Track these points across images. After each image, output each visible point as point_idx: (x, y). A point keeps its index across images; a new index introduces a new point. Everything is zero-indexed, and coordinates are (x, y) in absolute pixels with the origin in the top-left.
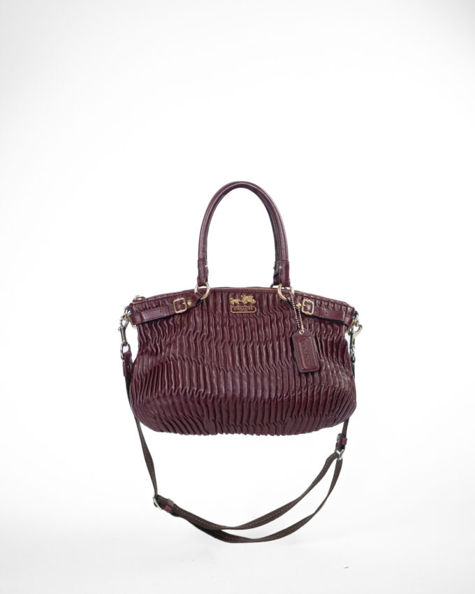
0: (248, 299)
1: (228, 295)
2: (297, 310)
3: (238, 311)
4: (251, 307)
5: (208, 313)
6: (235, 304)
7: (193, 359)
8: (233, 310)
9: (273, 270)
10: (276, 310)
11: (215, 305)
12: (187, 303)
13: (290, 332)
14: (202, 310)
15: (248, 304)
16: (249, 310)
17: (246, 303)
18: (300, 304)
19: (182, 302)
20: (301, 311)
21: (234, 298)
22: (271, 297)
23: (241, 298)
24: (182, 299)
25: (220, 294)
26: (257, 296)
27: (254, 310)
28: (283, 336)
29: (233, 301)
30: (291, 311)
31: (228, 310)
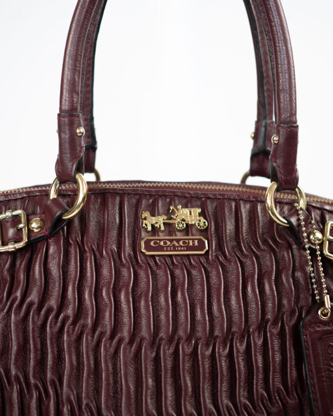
0: (190, 215)
1: (139, 202)
2: (313, 252)
3: (161, 248)
4: (194, 239)
5: (82, 253)
6: (155, 230)
7: (32, 381)
8: (148, 247)
9: (251, 142)
10: (258, 247)
11: (102, 231)
12: (28, 222)
13: (292, 312)
14: (67, 244)
15: (188, 229)
16: (189, 248)
17: (182, 226)
18: (319, 235)
19: (16, 220)
20: (322, 254)
21: (153, 215)
22: (244, 209)
23: (169, 214)
24: (19, 212)
25: (118, 199)
26: (211, 207)
27: (201, 246)
28: (275, 323)
29: (149, 221)
30: (296, 252)
31: (135, 246)
